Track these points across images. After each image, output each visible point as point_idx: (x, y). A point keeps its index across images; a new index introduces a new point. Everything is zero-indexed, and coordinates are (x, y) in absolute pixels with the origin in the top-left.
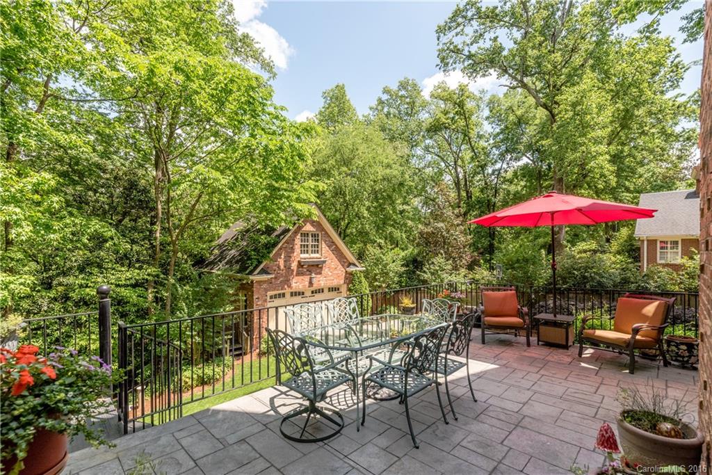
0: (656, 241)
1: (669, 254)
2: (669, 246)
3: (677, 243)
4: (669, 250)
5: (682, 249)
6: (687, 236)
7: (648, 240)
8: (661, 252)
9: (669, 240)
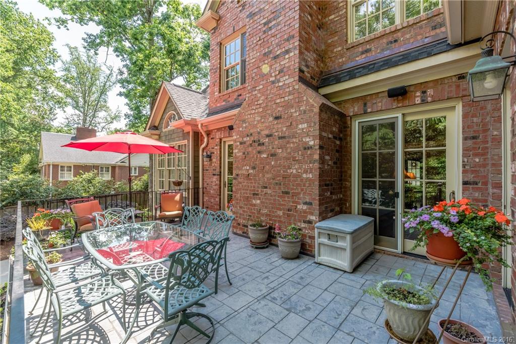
0: (58, 165)
1: (66, 174)
2: (66, 169)
3: (70, 167)
4: (66, 172)
5: (74, 172)
6: (77, 163)
7: (53, 165)
8: (61, 173)
9: (66, 165)
